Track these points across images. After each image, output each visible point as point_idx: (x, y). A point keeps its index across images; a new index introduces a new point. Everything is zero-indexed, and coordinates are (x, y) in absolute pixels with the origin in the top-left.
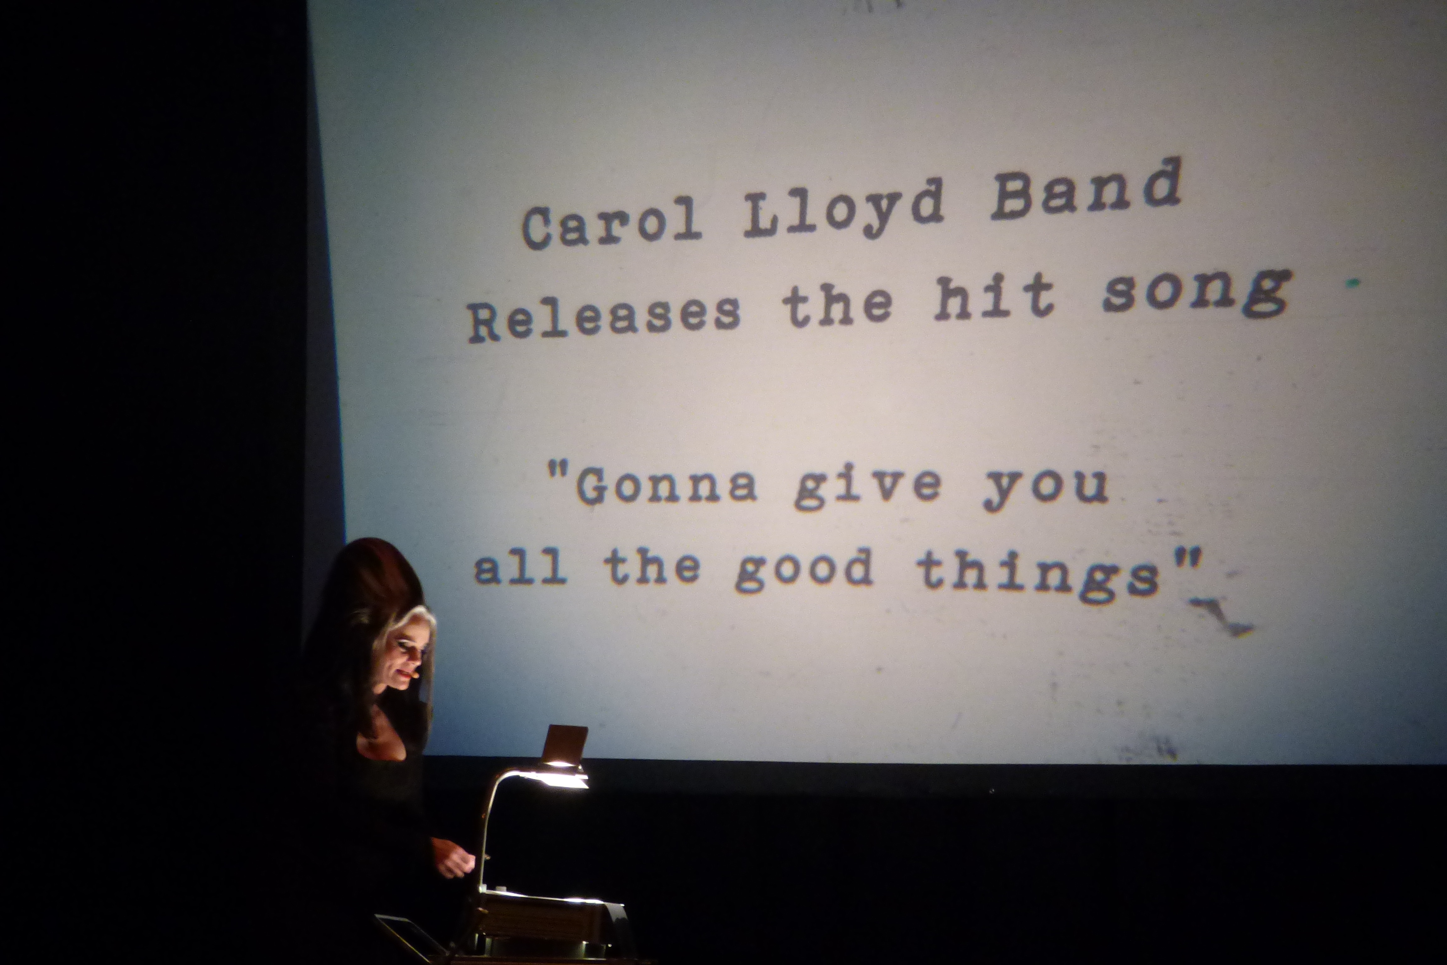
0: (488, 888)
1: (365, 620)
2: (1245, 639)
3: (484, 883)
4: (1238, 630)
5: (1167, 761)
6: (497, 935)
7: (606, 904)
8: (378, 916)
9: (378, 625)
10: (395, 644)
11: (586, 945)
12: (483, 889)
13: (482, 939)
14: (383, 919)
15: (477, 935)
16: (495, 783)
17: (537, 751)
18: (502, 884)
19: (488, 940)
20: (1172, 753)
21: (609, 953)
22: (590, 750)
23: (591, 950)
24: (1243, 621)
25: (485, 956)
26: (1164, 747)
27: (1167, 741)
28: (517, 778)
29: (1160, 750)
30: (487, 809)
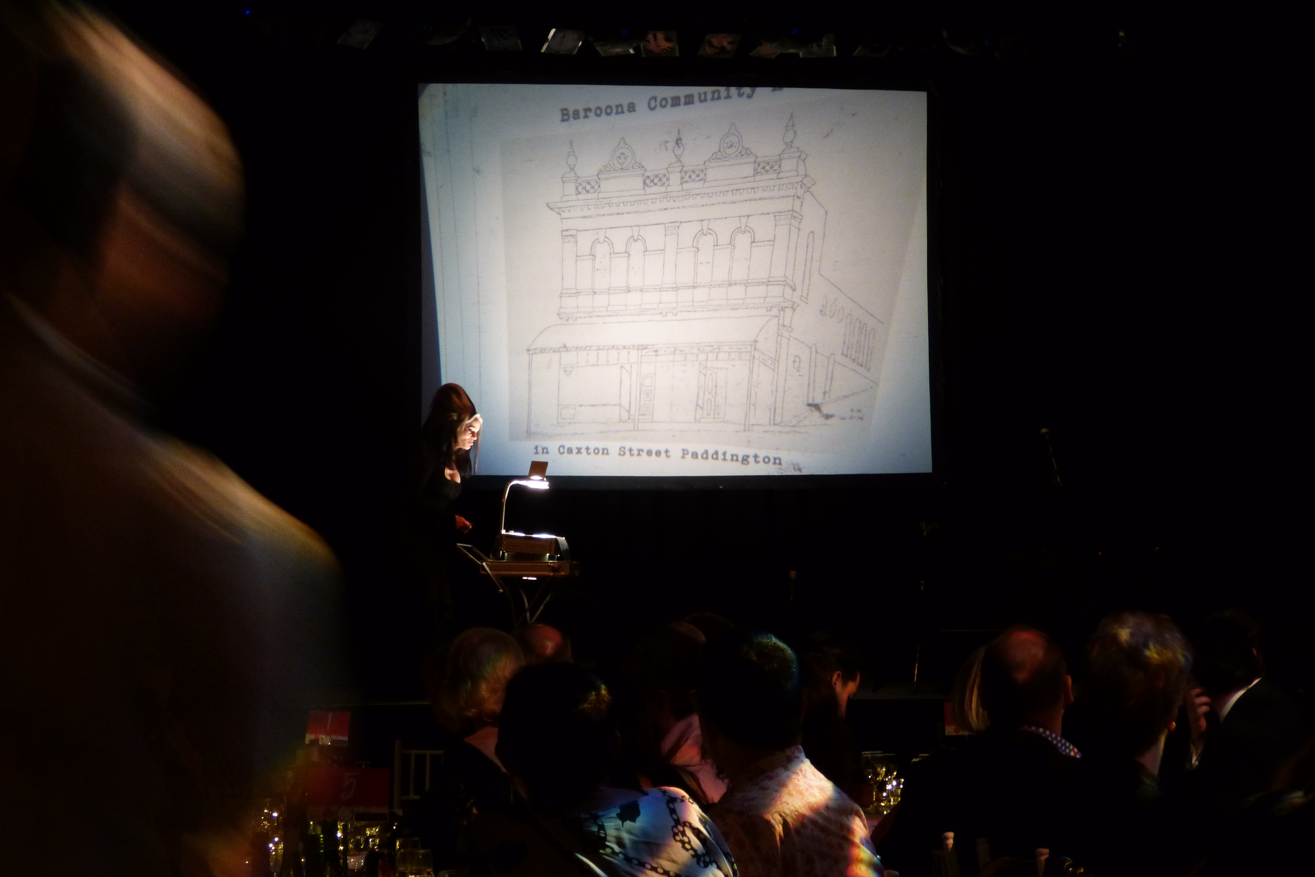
0: (506, 532)
1: (455, 418)
2: (830, 421)
3: (504, 529)
4: (828, 417)
5: (797, 473)
6: (510, 552)
7: (558, 538)
8: (458, 544)
9: (460, 421)
10: (467, 429)
11: (549, 556)
12: (503, 532)
13: (503, 554)
14: (461, 546)
15: (501, 552)
16: (508, 486)
17: (526, 473)
18: (512, 530)
19: (506, 554)
20: (800, 470)
21: (558, 559)
22: (549, 472)
23: (550, 558)
24: (830, 413)
25: (505, 561)
26: (796, 468)
27: (798, 465)
28: (518, 485)
29: (795, 469)
30: (505, 497)
